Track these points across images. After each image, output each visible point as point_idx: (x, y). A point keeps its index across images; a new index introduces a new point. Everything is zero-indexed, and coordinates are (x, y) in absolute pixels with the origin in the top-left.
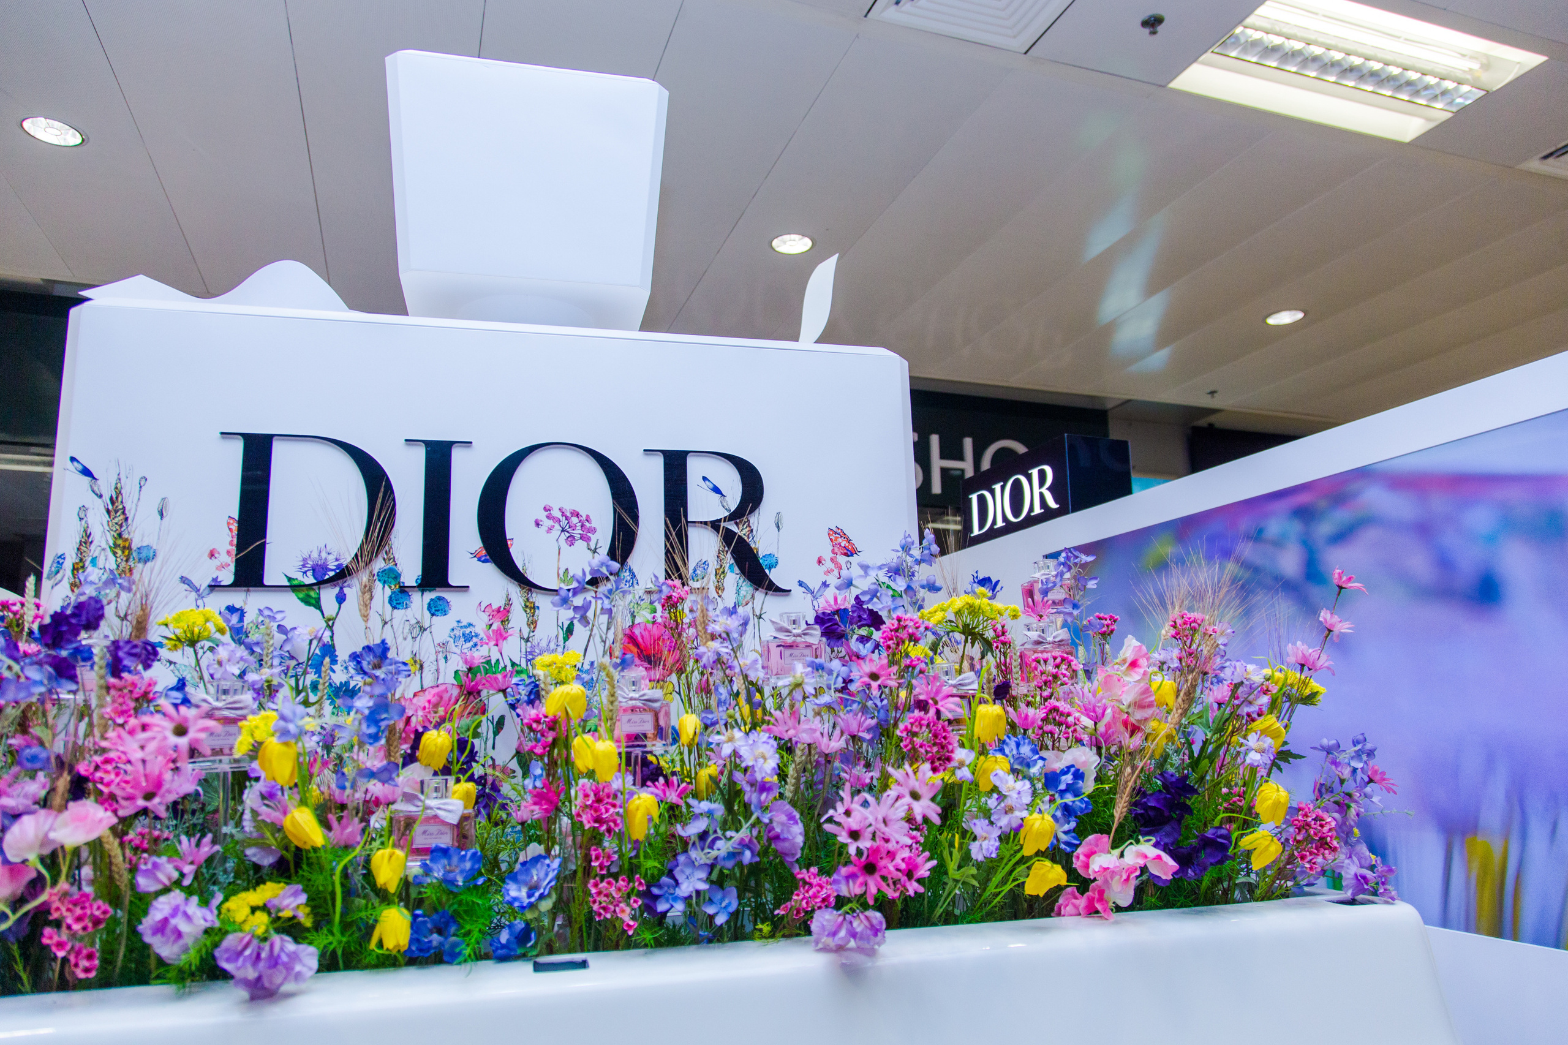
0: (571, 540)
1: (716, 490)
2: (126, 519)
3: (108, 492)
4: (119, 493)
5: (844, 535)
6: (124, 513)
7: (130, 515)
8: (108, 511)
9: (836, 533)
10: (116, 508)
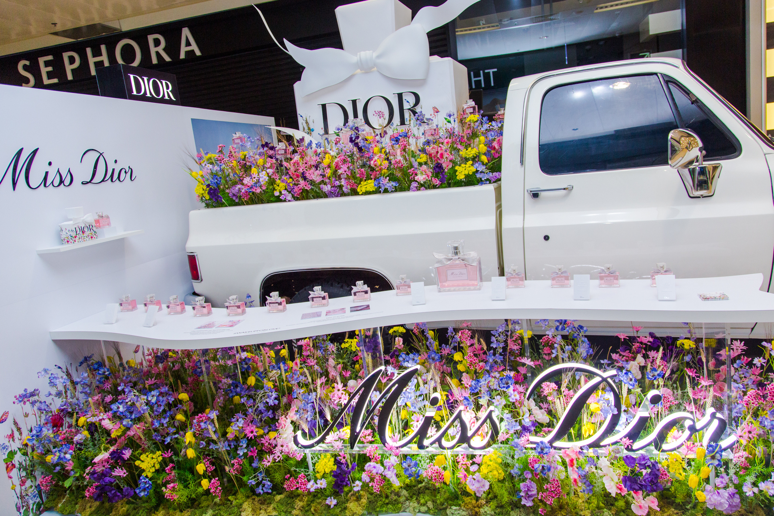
0: (380, 117)
1: (408, 102)
3: (305, 119)
4: (307, 120)
5: (436, 108)
7: (309, 123)
9: (434, 108)
10: (307, 123)
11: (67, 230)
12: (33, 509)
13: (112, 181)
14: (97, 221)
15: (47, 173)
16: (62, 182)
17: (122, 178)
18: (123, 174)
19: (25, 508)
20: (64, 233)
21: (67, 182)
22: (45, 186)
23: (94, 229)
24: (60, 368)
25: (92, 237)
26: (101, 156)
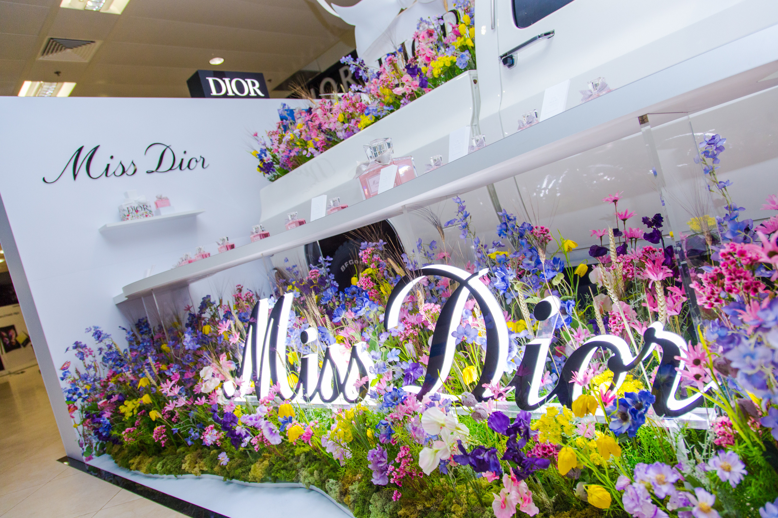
12: (96, 448)
17: (191, 167)
18: (193, 162)
19: (87, 445)
20: (122, 212)
23: (149, 209)
24: (124, 329)
25: (146, 216)
26: (168, 150)
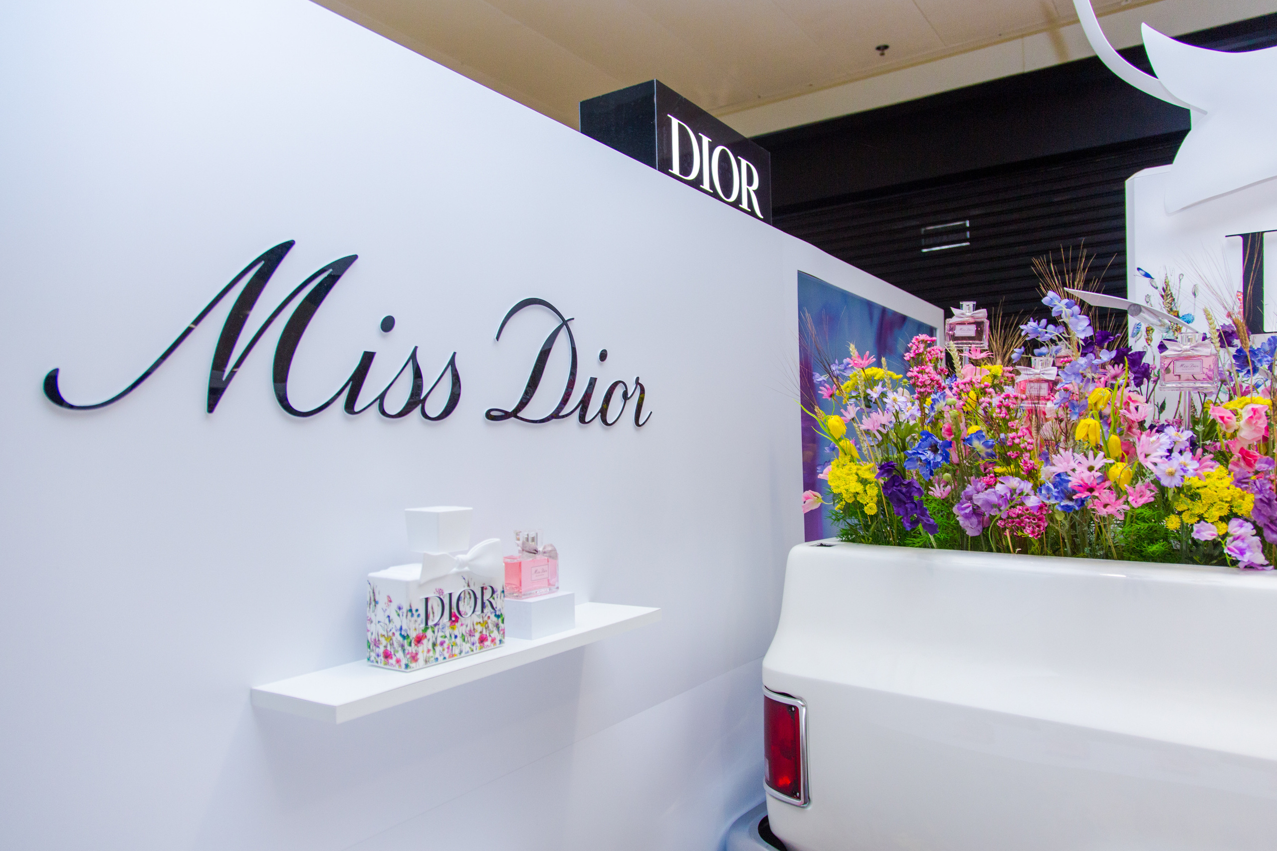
2: (1173, 300)
3: (1160, 285)
4: (1167, 285)
6: (1172, 296)
7: (1175, 297)
8: (1162, 296)
10: (1166, 294)
11: (394, 606)
13: (582, 419)
14: (514, 569)
15: (368, 358)
16: (416, 400)
20: (379, 615)
21: (435, 406)
22: (350, 407)
23: (498, 603)
25: (482, 640)
